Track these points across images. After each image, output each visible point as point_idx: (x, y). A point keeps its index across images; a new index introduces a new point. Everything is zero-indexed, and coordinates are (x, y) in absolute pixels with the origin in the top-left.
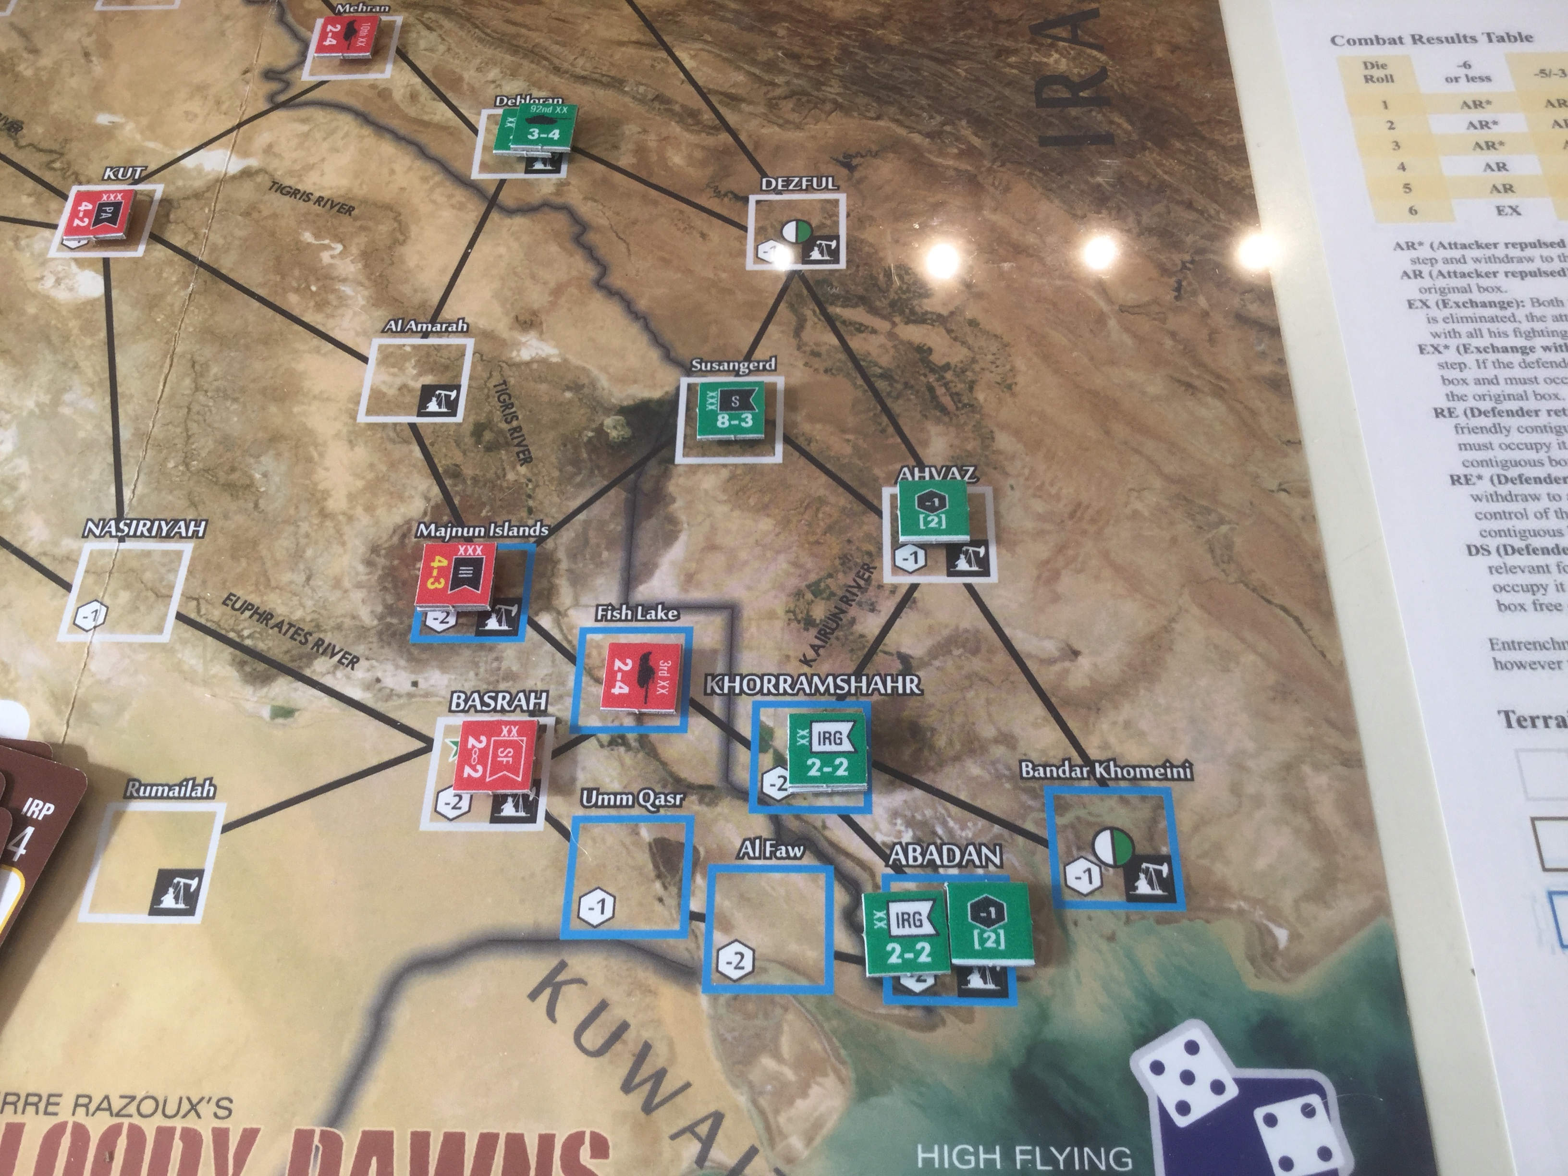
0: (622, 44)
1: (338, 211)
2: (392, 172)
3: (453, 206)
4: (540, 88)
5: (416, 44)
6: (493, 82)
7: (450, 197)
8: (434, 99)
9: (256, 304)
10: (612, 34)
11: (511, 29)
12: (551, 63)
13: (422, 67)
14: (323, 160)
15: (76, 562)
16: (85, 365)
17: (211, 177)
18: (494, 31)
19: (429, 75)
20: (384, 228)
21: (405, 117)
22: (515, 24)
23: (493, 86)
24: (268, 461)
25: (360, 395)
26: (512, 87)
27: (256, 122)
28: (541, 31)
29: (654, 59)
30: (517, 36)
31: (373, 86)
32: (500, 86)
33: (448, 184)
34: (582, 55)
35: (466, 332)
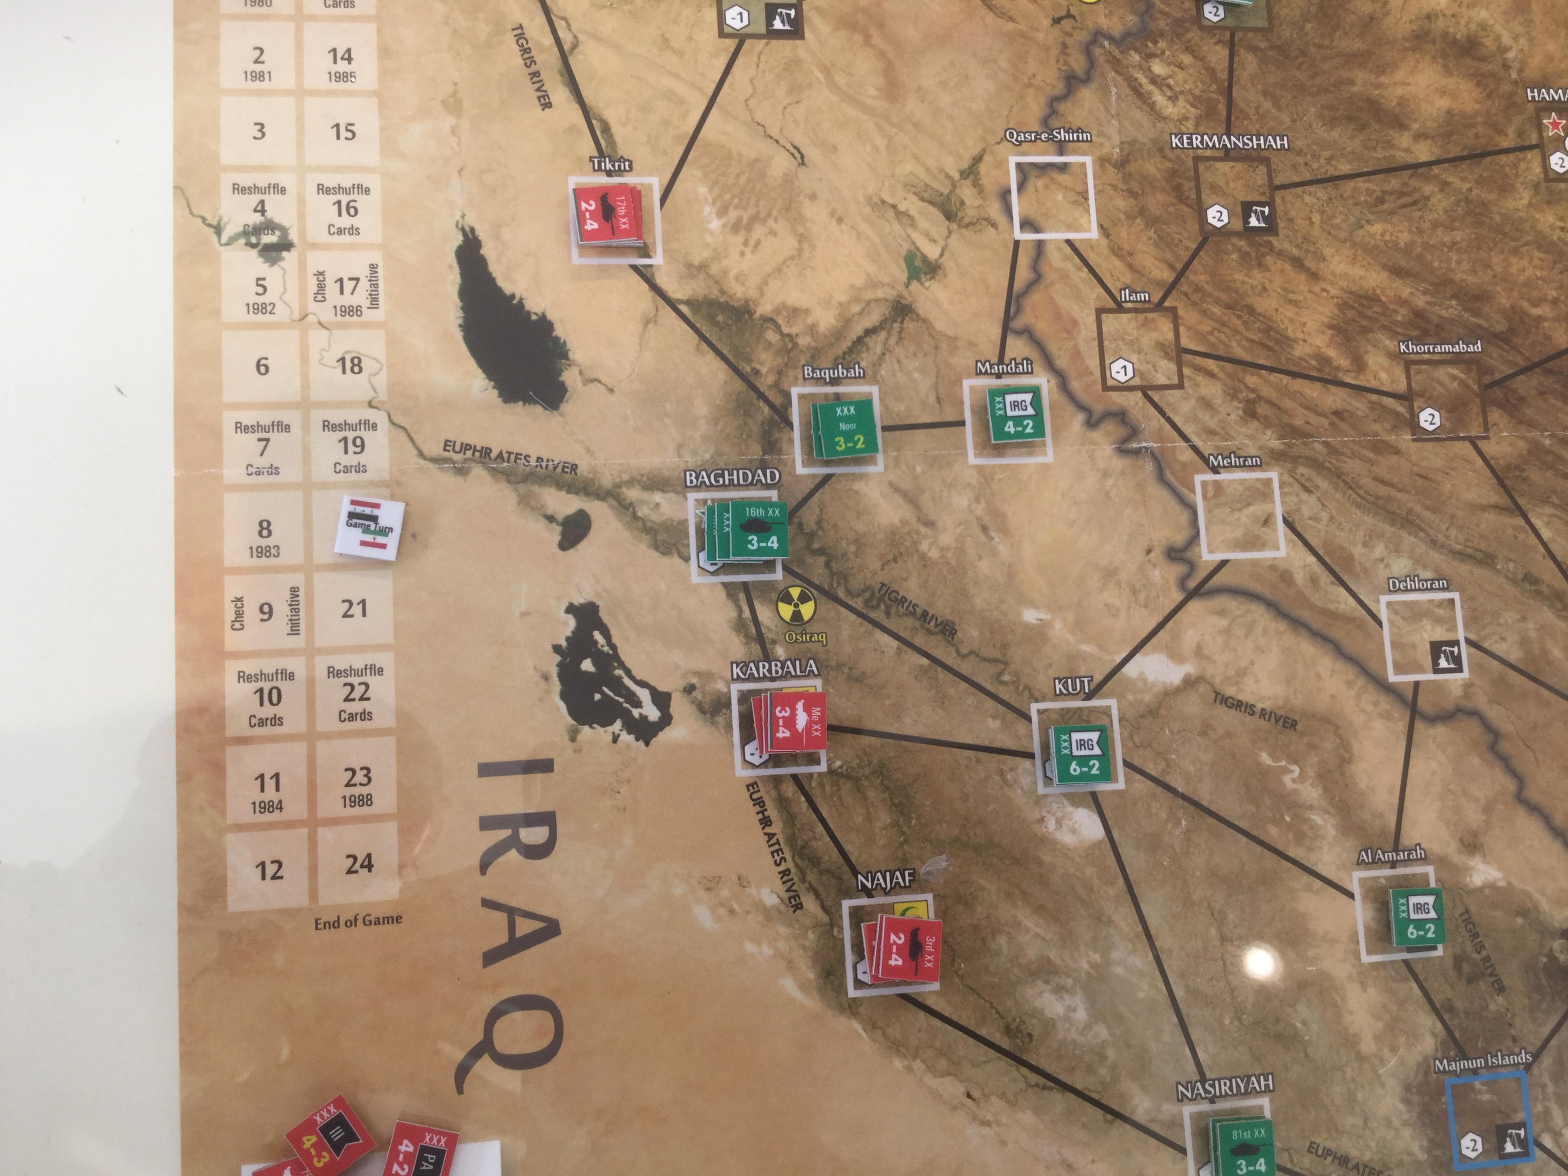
0: (1484, 508)
1: (1284, 726)
2: (1319, 676)
3: (1381, 716)
4: (1425, 567)
5: (1299, 510)
6: (1382, 560)
7: (1376, 704)
8: (1333, 584)
9: (1245, 839)
10: (1470, 495)
11: (1382, 490)
12: (1428, 535)
13: (1314, 542)
14: (1252, 663)
15: (1181, 1126)
16: (1116, 917)
17: (1156, 690)
18: (1367, 492)
19: (1321, 552)
20: (1329, 744)
21: (1312, 607)
22: (1382, 482)
23: (1382, 566)
24: (1302, 1009)
25: (1357, 933)
26: (1401, 566)
27: (1177, 617)
28: (1407, 492)
29: (1515, 528)
30: (1389, 499)
31: (1273, 568)
32: (1387, 566)
33: (1371, 687)
34: (1452, 524)
35: (1424, 860)
